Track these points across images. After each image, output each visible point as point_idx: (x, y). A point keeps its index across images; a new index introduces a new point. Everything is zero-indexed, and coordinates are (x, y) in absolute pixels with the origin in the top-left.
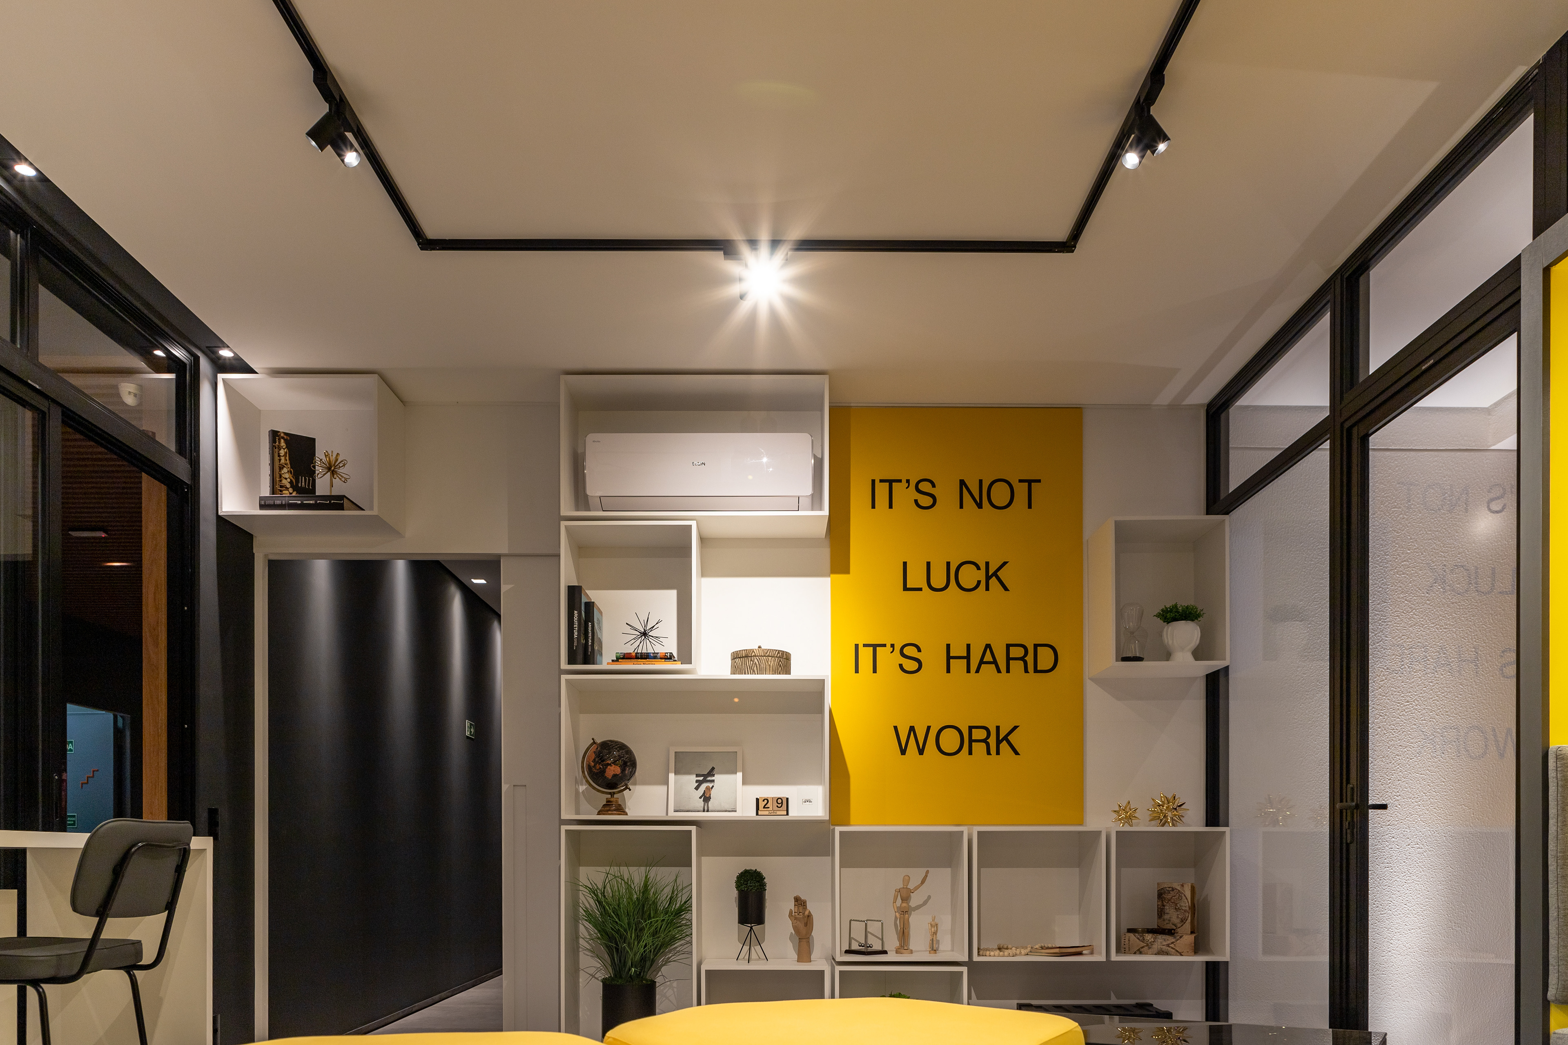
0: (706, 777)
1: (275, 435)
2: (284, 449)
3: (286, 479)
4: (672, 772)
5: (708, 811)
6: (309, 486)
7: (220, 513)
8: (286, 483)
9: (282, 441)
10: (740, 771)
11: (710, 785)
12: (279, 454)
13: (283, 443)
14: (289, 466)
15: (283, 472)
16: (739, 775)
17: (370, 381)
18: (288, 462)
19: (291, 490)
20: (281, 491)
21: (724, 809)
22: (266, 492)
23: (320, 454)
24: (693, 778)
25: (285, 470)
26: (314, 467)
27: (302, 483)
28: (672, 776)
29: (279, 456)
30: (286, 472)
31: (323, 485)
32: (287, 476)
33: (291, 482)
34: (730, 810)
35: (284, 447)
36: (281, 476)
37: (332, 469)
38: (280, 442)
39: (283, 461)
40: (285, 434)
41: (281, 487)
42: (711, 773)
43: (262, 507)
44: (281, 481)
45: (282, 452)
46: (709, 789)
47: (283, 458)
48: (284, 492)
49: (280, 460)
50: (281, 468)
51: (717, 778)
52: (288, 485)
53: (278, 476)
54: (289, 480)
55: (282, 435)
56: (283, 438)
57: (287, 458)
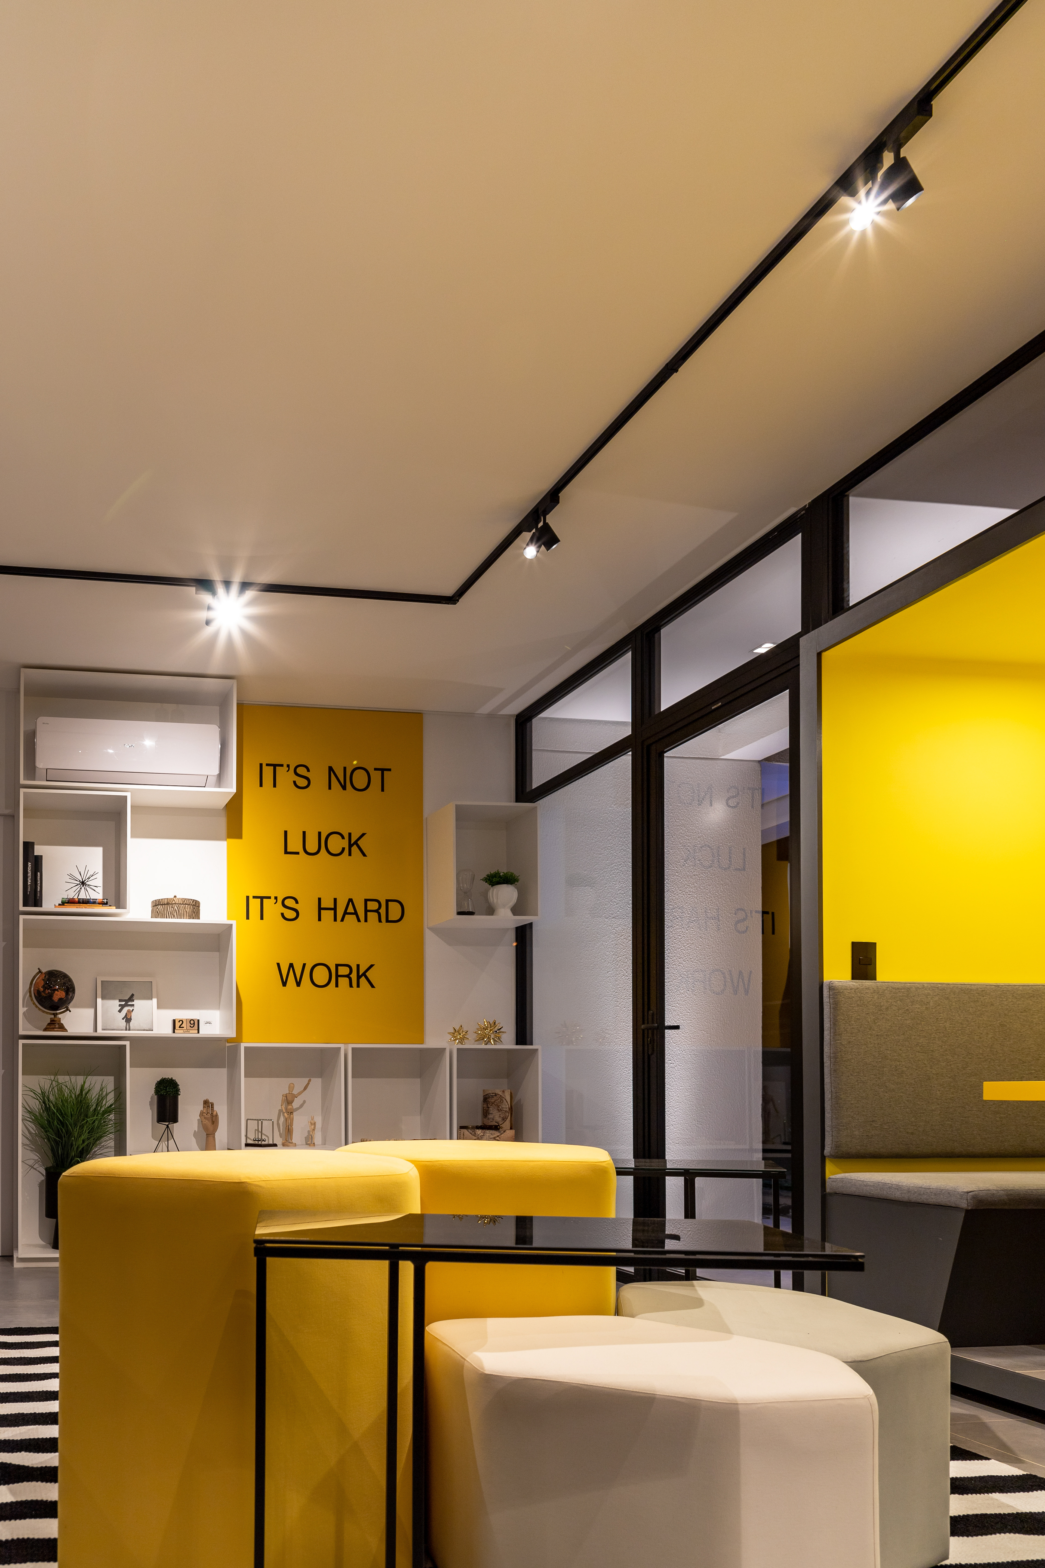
0: (128, 1001)
4: (99, 998)
5: (129, 1030)
11: (131, 1009)
16: (155, 1000)
21: (142, 1029)
24: (116, 1002)
34: (148, 1029)
42: (131, 998)
46: (130, 1012)
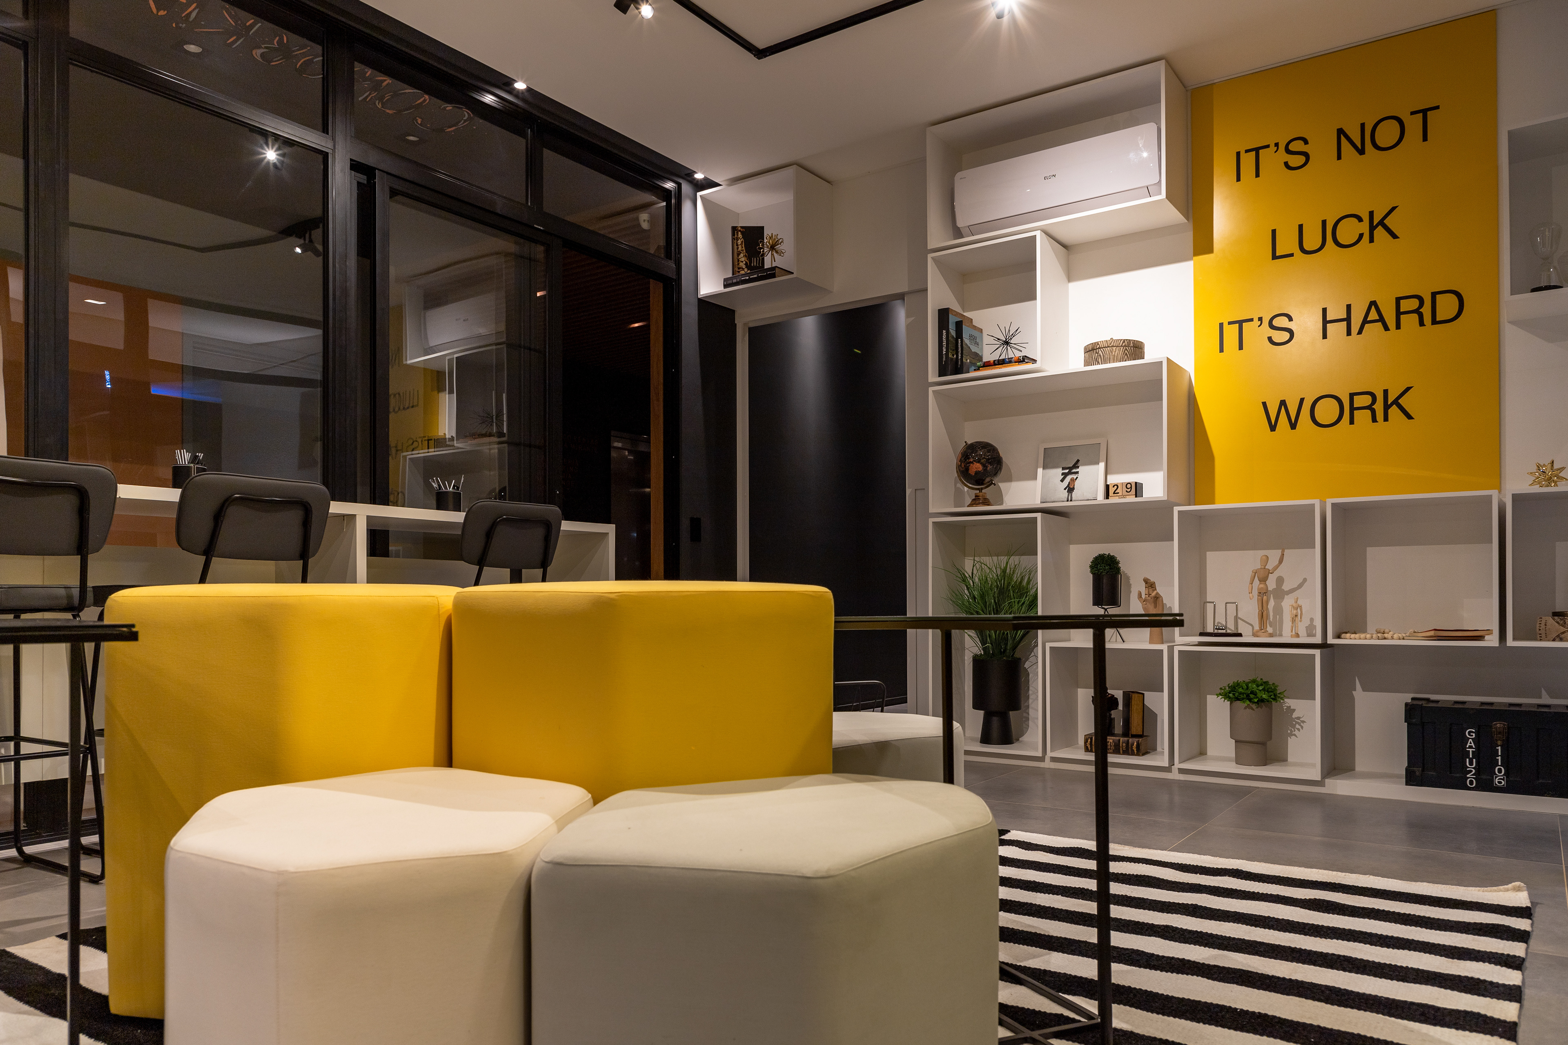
0: (1071, 469)
1: (735, 230)
2: (741, 239)
3: (742, 262)
4: (1040, 467)
5: (1071, 501)
6: (759, 264)
7: (699, 296)
8: (742, 265)
9: (739, 233)
10: (1102, 461)
11: (1075, 476)
12: (737, 243)
13: (740, 235)
14: (745, 251)
15: (740, 257)
16: (1102, 465)
17: (790, 172)
18: (744, 248)
19: (746, 270)
20: (739, 272)
21: (1086, 499)
22: (730, 274)
23: (766, 238)
24: (1060, 471)
25: (742, 255)
26: (762, 249)
27: (754, 264)
28: (1040, 471)
29: (737, 245)
31: (768, 261)
32: (743, 259)
33: (746, 264)
34: (1092, 499)
35: (741, 238)
36: (738, 260)
37: (773, 246)
38: (737, 235)
39: (740, 249)
40: (742, 227)
41: (739, 268)
42: (1076, 466)
43: (727, 286)
44: (738, 264)
45: (739, 242)
46: (1073, 480)
47: (740, 246)
48: (741, 272)
49: (738, 248)
50: (738, 255)
51: (1082, 469)
52: (744, 267)
53: (736, 260)
54: (744, 262)
55: (739, 229)
56: (740, 231)
57: (743, 246)
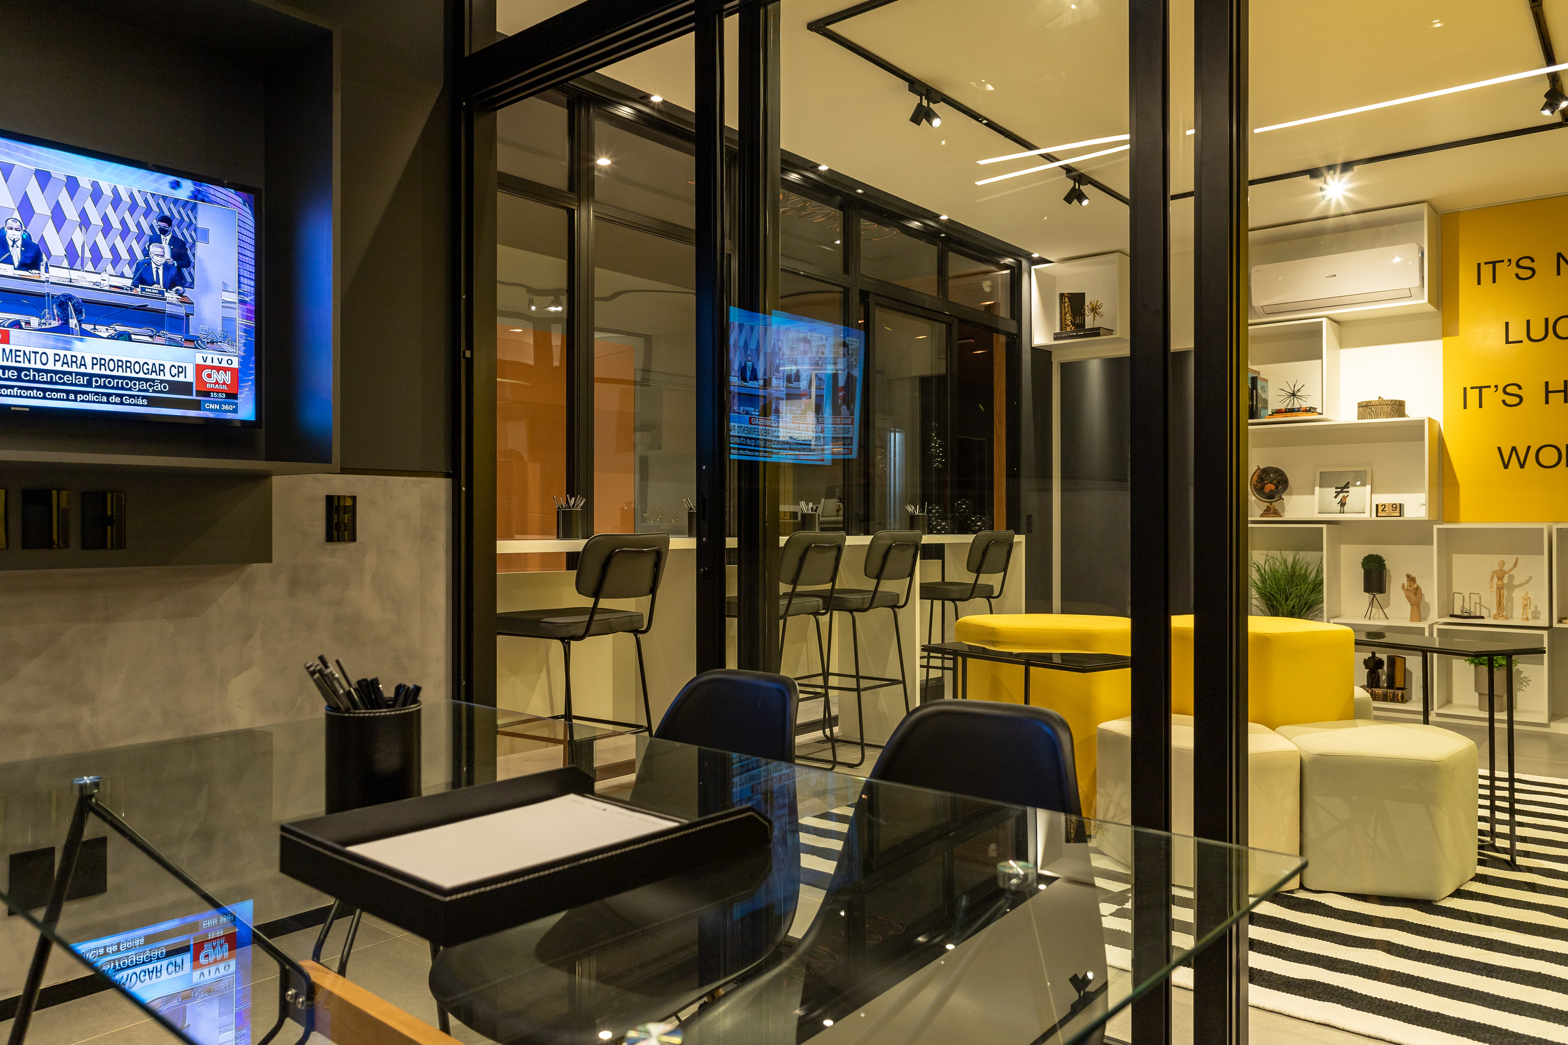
0: (1343, 489)
1: (1062, 295)
2: (1067, 303)
3: (1069, 321)
4: (1317, 486)
5: (1343, 513)
6: (1081, 324)
7: (1033, 346)
10: (1369, 484)
11: (1346, 495)
12: (1064, 306)
14: (1070, 312)
15: (1067, 317)
16: (1368, 487)
18: (1070, 310)
19: (1071, 326)
20: (1066, 329)
21: (1355, 512)
22: (1058, 330)
23: (1087, 303)
24: (1333, 491)
25: (1068, 315)
26: (1084, 311)
27: (1078, 321)
28: (1317, 489)
30: (1069, 317)
31: (1090, 322)
33: (1071, 322)
34: (1358, 513)
35: (1067, 301)
37: (1094, 310)
38: (1065, 299)
40: (1068, 294)
41: (1066, 325)
42: (1347, 486)
43: (1055, 339)
44: (1066, 322)
45: (1066, 305)
48: (1068, 329)
49: (1065, 309)
50: (1065, 315)
52: (1070, 324)
53: (1064, 319)
55: (1066, 294)
56: (1067, 296)
57: (1069, 307)
